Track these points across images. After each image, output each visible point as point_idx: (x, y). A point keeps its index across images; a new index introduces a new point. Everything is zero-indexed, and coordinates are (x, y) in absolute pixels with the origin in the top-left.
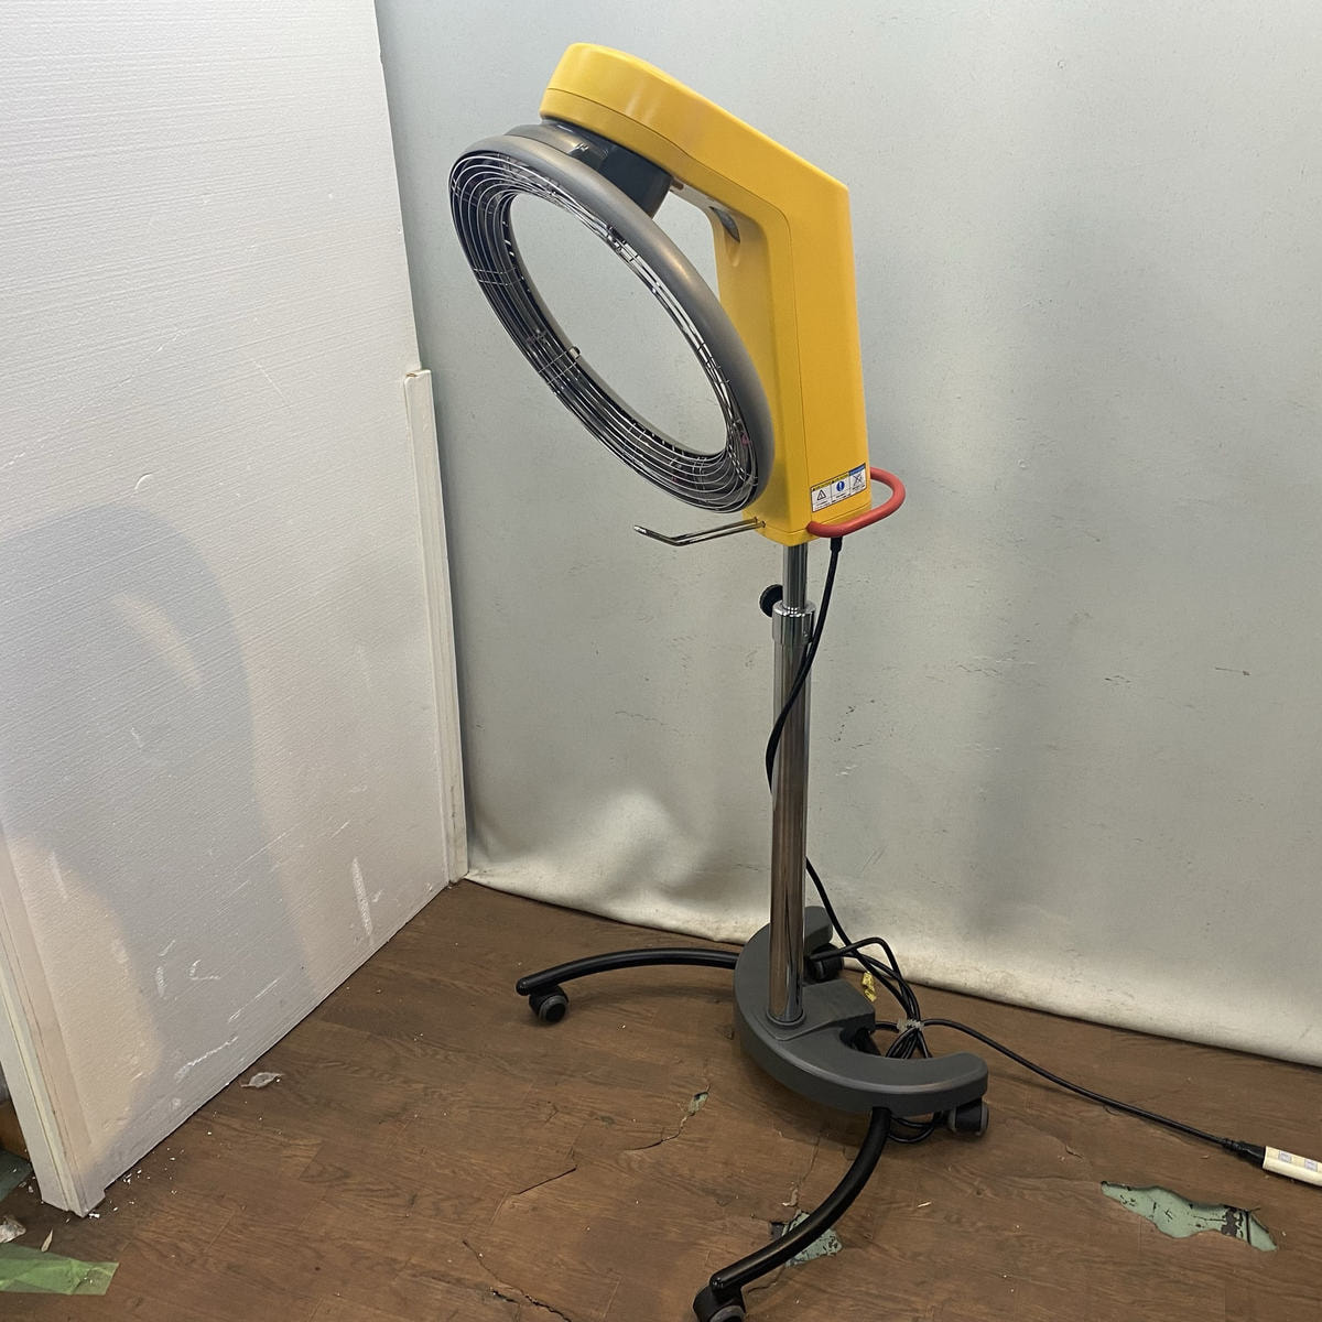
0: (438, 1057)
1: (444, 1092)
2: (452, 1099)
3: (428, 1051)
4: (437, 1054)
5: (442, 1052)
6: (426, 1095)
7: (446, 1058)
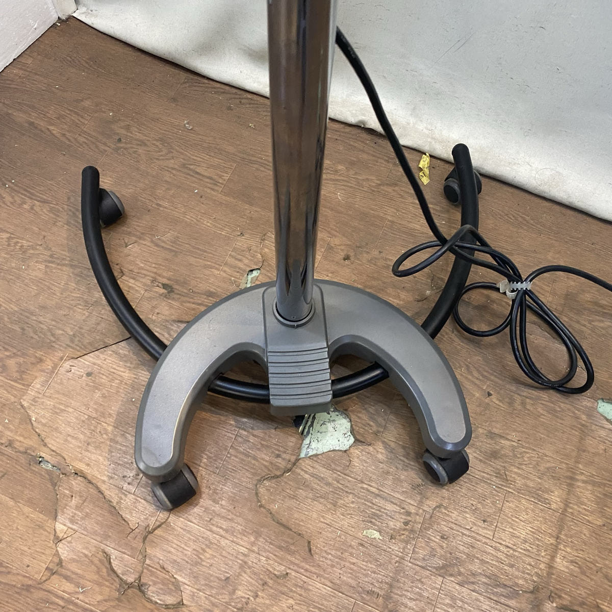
0: (25, 206)
1: (25, 243)
2: (32, 252)
3: (17, 198)
4: (25, 203)
5: (30, 201)
6: (9, 245)
7: (32, 208)
